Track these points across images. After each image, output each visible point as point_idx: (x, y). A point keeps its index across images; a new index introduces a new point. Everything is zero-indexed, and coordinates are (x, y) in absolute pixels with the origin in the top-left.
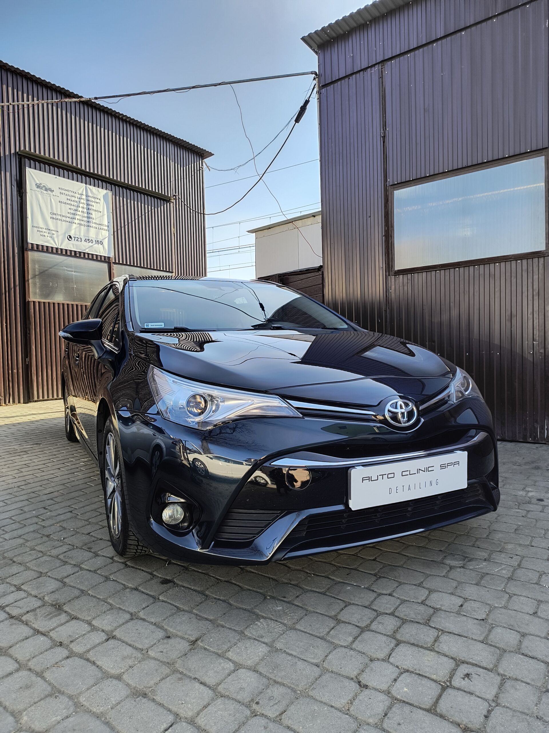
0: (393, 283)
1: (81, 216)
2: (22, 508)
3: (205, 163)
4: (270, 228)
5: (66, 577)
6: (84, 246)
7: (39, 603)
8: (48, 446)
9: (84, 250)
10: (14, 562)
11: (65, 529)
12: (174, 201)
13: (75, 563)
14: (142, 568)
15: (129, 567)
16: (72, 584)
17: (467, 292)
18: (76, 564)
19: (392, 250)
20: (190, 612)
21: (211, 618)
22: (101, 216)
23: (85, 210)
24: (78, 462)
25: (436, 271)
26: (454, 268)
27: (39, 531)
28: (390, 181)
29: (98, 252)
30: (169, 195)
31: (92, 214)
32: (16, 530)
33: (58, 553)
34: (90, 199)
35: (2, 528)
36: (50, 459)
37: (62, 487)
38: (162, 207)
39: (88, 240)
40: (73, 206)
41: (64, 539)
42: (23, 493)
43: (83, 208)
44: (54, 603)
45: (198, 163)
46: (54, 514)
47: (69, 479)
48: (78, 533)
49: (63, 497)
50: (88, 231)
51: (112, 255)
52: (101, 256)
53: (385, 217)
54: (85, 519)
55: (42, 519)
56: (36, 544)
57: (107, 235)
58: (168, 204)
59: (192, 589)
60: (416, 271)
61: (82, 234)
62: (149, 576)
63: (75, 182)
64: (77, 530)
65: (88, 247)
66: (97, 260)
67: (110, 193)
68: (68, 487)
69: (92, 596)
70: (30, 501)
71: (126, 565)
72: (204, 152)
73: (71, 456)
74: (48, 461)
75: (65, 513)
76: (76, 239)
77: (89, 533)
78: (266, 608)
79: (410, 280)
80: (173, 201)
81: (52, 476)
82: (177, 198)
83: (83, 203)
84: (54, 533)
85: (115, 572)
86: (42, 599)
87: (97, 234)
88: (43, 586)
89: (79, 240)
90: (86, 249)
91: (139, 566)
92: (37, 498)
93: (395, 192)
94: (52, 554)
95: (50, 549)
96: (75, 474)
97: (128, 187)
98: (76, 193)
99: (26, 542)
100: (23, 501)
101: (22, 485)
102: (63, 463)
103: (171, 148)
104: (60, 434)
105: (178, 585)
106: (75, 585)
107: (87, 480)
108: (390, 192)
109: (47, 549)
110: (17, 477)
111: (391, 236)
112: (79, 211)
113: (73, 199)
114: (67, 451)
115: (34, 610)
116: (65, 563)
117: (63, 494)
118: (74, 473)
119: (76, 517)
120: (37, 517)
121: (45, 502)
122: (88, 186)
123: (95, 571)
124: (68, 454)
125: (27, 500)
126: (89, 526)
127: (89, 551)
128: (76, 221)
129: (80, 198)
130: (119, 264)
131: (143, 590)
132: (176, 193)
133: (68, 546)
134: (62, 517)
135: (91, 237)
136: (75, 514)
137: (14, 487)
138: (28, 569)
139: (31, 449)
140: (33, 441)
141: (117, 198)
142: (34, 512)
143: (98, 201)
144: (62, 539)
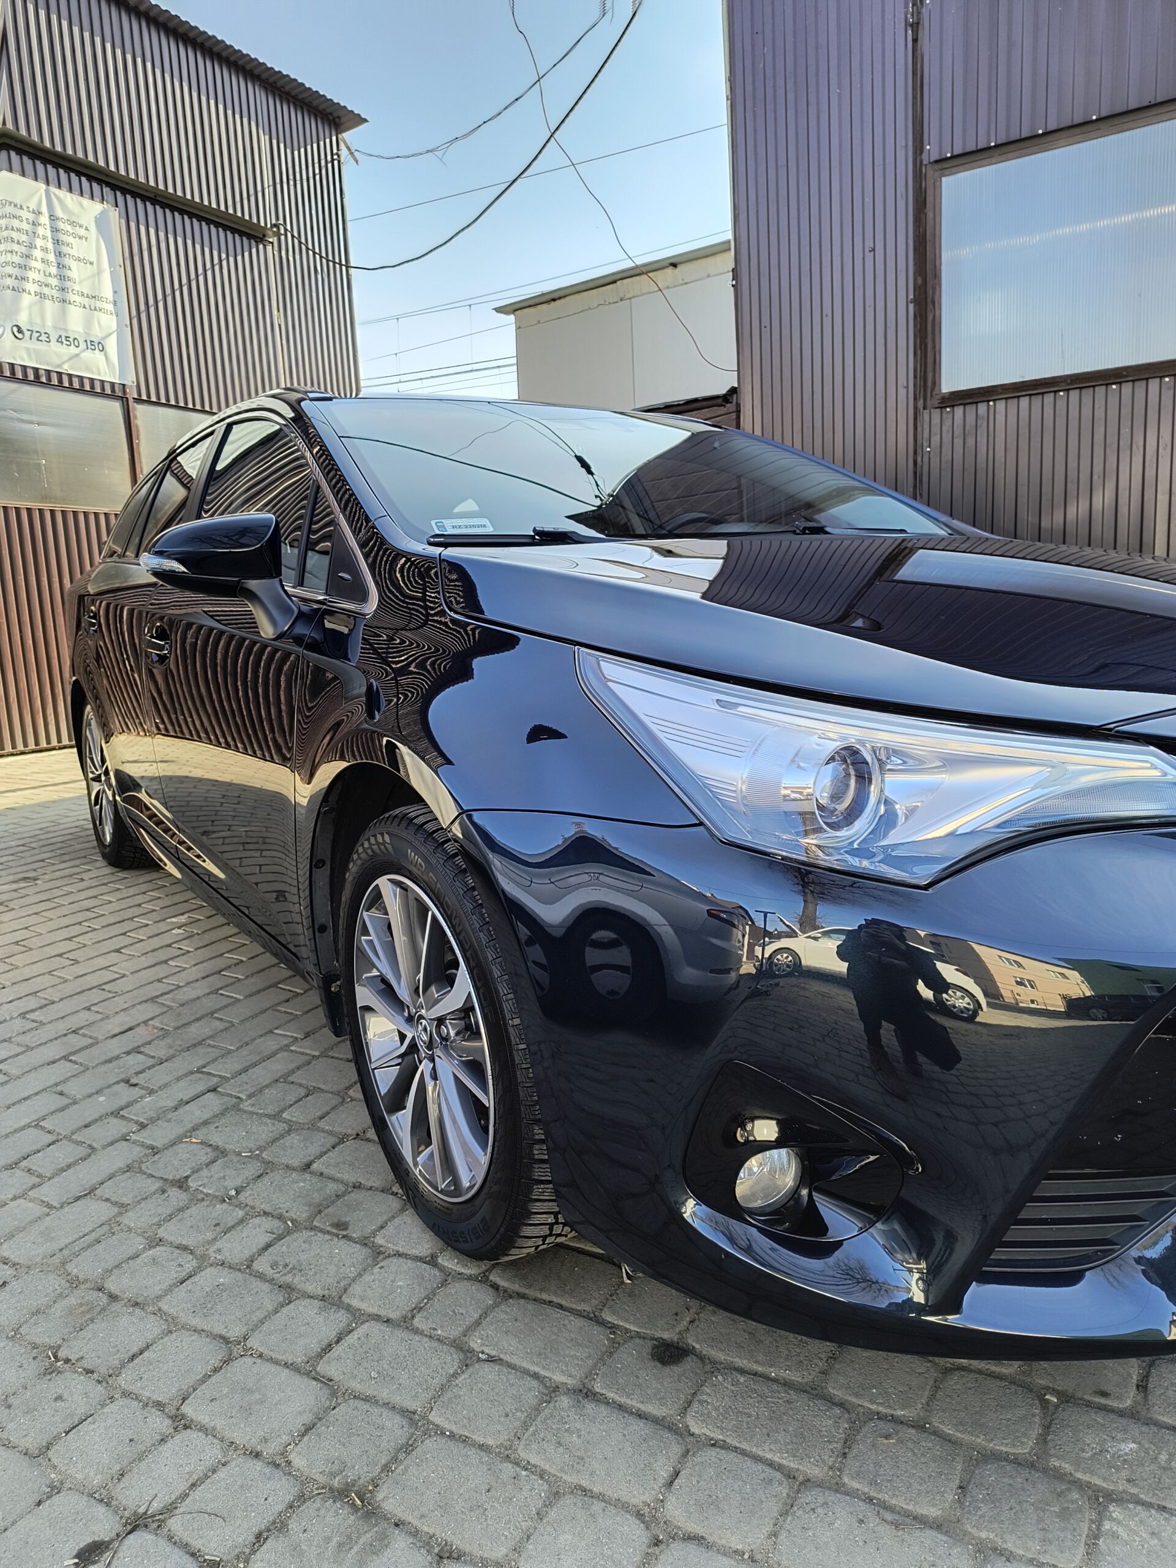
0: (936, 429)
1: (42, 272)
2: (59, 1088)
3: (345, 143)
4: (554, 300)
5: (320, 1356)
6: (57, 354)
7: (282, 1491)
8: (58, 883)
9: (59, 366)
10: (113, 1298)
11: (221, 1152)
12: (275, 240)
13: (320, 1292)
14: (555, 1299)
15: (508, 1295)
16: (355, 1385)
17: (1138, 447)
18: (326, 1293)
19: (934, 340)
20: (838, 1488)
21: (932, 1512)
22: (94, 276)
23: (51, 257)
24: (163, 927)
25: (1055, 392)
26: (1107, 385)
27: (143, 1167)
28: (932, 150)
29: (95, 370)
30: (262, 224)
31: (70, 269)
32: (69, 1166)
33: (247, 1254)
34: (61, 225)
35: (24, 1164)
36: (80, 923)
37: (150, 1010)
38: (246, 254)
39: (65, 339)
40: (18, 243)
41: (238, 1192)
42: (44, 1034)
43: (45, 250)
44: (336, 1483)
45: (328, 141)
46: (166, 1100)
47: (159, 981)
48: (269, 1166)
49: (169, 1040)
50: (63, 313)
51: (130, 380)
52: (102, 382)
53: (915, 250)
54: (270, 1110)
55: (136, 1122)
56: (157, 1219)
57: (114, 327)
58: (261, 247)
59: (774, 1380)
60: (1001, 394)
61: (49, 323)
62: (601, 1336)
63: (16, 177)
64: (264, 1155)
65: (66, 358)
66: (92, 393)
67: (114, 216)
68: (170, 1008)
69: (452, 1436)
70: (75, 1062)
71: (495, 1287)
72: (341, 113)
73: (137, 911)
74: (77, 929)
75: (197, 1097)
76: (36, 335)
77: (308, 1166)
78: (1083, 1450)
79: (983, 417)
80: (271, 240)
81: (108, 976)
82: (282, 231)
83: (45, 238)
84: (195, 1171)
85: (478, 1323)
86: (280, 1464)
87: (88, 323)
88: (261, 1402)
89: (44, 337)
90: (63, 363)
91: (541, 1290)
92: (94, 1051)
93: (944, 179)
94: (225, 1255)
95: (209, 1236)
96: (170, 962)
97: (158, 198)
98: (21, 208)
99: (120, 1214)
100: (53, 1062)
101: (33, 1011)
102: (124, 934)
103: (258, 97)
104: (78, 847)
105: (714, 1367)
106: (369, 1392)
107: (215, 982)
108: (930, 182)
109: (200, 1238)
110: (8, 983)
111: (933, 303)
112: (36, 260)
113: (16, 223)
114: (118, 895)
115: (279, 1526)
116: (289, 1293)
117: (164, 1034)
118: (166, 962)
119: (236, 1108)
120: (116, 1114)
121: (121, 1062)
122: (53, 189)
123: (405, 1323)
124: (124, 904)
125: (65, 1058)
126: (293, 1139)
127: (344, 1237)
128: (31, 287)
129: (34, 224)
130: (149, 402)
131: (617, 1398)
132: (277, 218)
133: (268, 1223)
134: (196, 1112)
135: (74, 331)
136: (231, 1096)
137: (12, 1018)
138: (172, 1325)
139: (15, 895)
140: (13, 871)
141: (133, 225)
142: (101, 1099)
143: (82, 232)
144: (233, 1193)
